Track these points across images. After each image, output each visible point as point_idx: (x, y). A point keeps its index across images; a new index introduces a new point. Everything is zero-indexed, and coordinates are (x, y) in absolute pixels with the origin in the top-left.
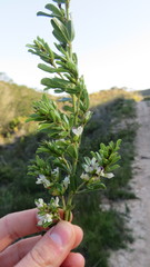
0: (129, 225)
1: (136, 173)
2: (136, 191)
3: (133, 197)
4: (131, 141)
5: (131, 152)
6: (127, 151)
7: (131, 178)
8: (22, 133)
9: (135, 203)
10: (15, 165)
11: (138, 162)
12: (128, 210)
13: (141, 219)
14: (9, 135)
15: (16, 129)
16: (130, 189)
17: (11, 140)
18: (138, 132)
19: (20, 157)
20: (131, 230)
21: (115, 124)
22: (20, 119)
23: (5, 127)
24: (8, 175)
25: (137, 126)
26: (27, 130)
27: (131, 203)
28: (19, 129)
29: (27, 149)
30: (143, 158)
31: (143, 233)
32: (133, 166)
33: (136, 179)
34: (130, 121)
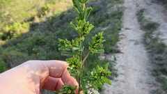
0: (116, 68)
1: (122, 38)
2: (121, 49)
3: (119, 52)
4: (119, 18)
5: (119, 25)
6: (117, 24)
7: (118, 41)
8: (50, 14)
9: (120, 55)
10: (47, 35)
11: (123, 32)
12: (115, 59)
13: (123, 64)
14: (42, 16)
15: (46, 12)
16: (117, 47)
17: (44, 19)
18: (125, 13)
19: (50, 30)
20: (117, 70)
21: (110, 7)
22: (48, 5)
23: (39, 11)
24: (43, 40)
25: (124, 8)
26: (53, 13)
27: (117, 55)
28: (48, 12)
29: (54, 25)
30: (127, 29)
31: (123, 72)
32: (120, 33)
33: (121, 41)
34: (120, 6)
